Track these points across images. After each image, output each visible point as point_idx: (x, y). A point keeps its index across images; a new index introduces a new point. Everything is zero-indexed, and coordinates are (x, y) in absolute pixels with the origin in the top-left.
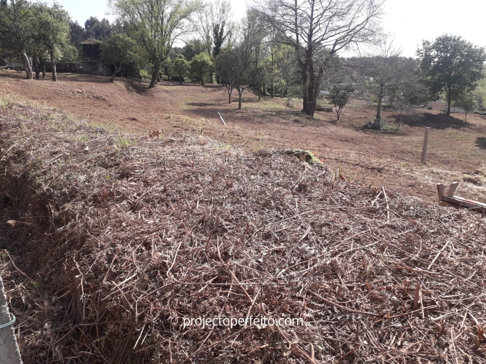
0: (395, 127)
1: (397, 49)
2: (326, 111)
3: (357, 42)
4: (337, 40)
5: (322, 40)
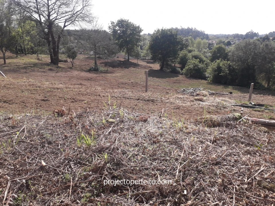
0: (106, 69)
1: (100, 25)
2: (64, 62)
3: (79, 21)
4: (66, 20)
5: (56, 19)
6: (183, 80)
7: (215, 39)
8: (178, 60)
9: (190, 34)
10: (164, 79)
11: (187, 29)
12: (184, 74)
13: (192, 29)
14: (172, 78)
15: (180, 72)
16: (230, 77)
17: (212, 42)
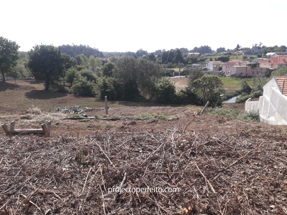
6: (70, 100)
7: (109, 56)
8: (66, 78)
9: (84, 51)
10: (48, 100)
11: (79, 47)
12: (73, 92)
13: (85, 46)
14: (58, 98)
15: (68, 91)
16: (116, 93)
17: (107, 59)
